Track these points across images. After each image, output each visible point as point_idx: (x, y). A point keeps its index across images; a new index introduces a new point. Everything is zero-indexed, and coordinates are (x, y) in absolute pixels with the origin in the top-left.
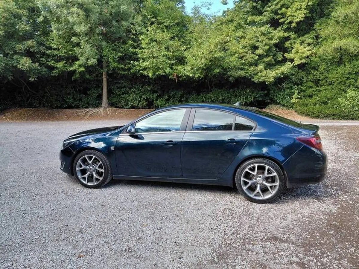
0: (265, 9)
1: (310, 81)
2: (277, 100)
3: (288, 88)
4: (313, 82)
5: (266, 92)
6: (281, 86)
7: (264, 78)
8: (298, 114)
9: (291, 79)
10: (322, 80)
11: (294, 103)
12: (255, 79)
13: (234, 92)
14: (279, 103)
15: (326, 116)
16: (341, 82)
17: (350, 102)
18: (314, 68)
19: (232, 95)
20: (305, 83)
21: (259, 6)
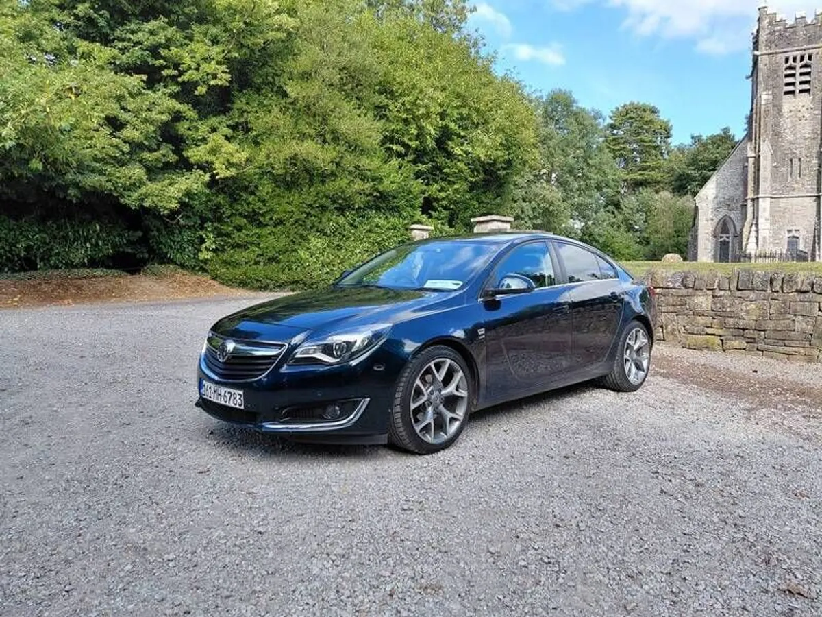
0: (118, 33)
1: (241, 214)
2: (167, 253)
3: (189, 228)
4: (245, 217)
5: (140, 234)
6: (175, 222)
7: (155, 199)
8: (223, 284)
9: (194, 208)
10: (263, 215)
11: (206, 261)
12: (131, 200)
13: (59, 228)
14: (171, 261)
15: (280, 286)
16: (297, 221)
17: (317, 258)
18: (246, 188)
19: (55, 237)
20: (229, 218)
21: (102, 22)
